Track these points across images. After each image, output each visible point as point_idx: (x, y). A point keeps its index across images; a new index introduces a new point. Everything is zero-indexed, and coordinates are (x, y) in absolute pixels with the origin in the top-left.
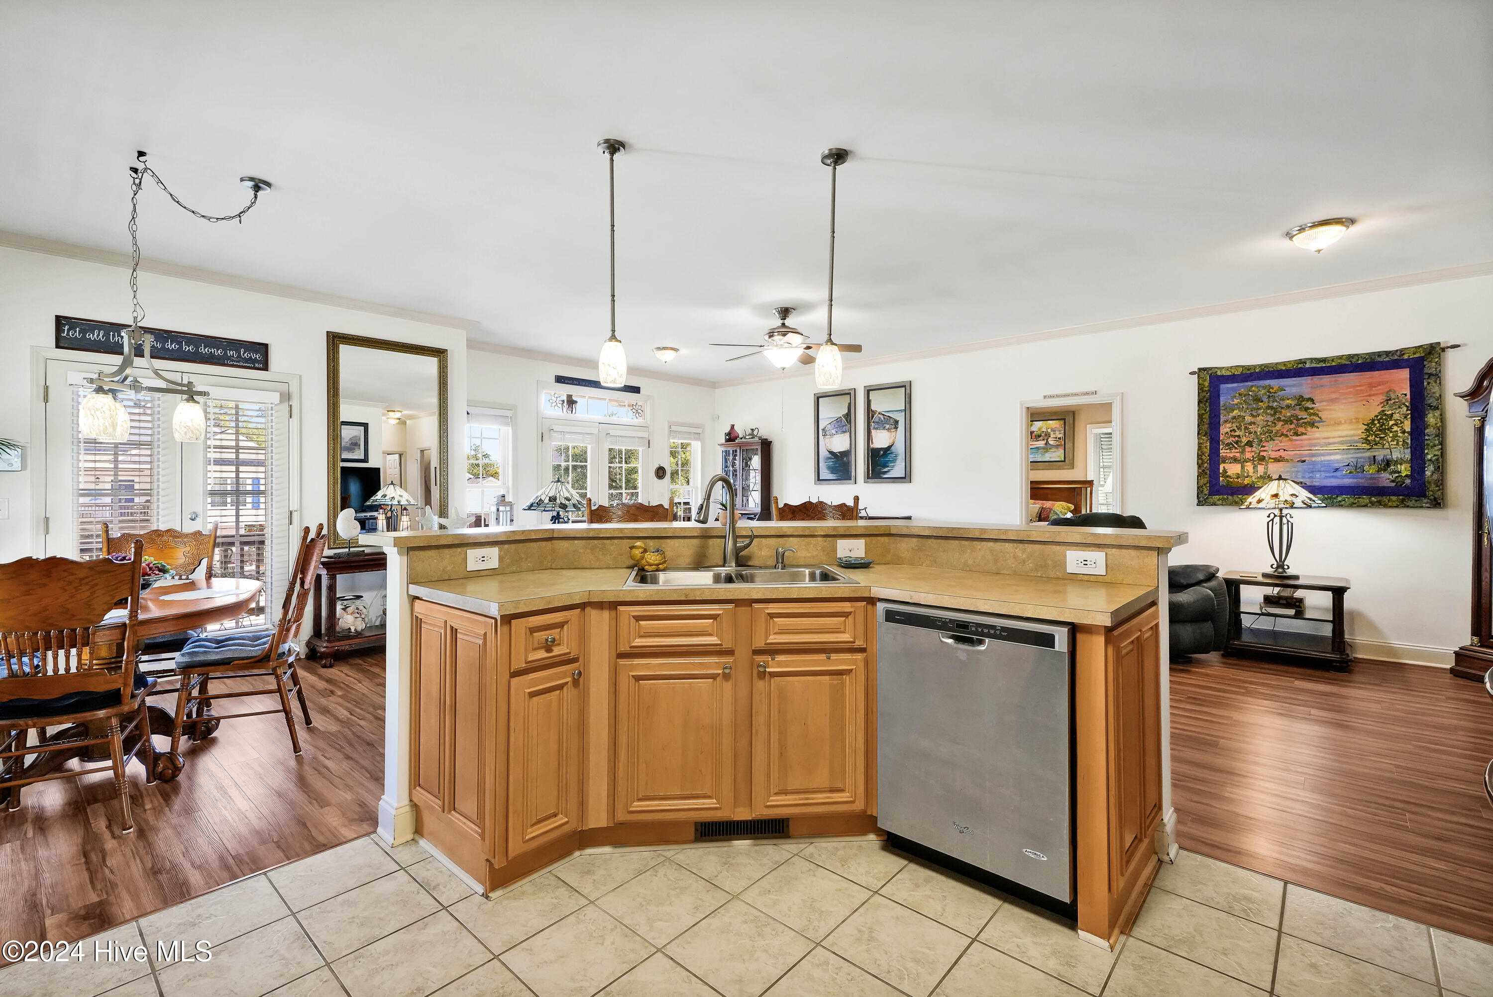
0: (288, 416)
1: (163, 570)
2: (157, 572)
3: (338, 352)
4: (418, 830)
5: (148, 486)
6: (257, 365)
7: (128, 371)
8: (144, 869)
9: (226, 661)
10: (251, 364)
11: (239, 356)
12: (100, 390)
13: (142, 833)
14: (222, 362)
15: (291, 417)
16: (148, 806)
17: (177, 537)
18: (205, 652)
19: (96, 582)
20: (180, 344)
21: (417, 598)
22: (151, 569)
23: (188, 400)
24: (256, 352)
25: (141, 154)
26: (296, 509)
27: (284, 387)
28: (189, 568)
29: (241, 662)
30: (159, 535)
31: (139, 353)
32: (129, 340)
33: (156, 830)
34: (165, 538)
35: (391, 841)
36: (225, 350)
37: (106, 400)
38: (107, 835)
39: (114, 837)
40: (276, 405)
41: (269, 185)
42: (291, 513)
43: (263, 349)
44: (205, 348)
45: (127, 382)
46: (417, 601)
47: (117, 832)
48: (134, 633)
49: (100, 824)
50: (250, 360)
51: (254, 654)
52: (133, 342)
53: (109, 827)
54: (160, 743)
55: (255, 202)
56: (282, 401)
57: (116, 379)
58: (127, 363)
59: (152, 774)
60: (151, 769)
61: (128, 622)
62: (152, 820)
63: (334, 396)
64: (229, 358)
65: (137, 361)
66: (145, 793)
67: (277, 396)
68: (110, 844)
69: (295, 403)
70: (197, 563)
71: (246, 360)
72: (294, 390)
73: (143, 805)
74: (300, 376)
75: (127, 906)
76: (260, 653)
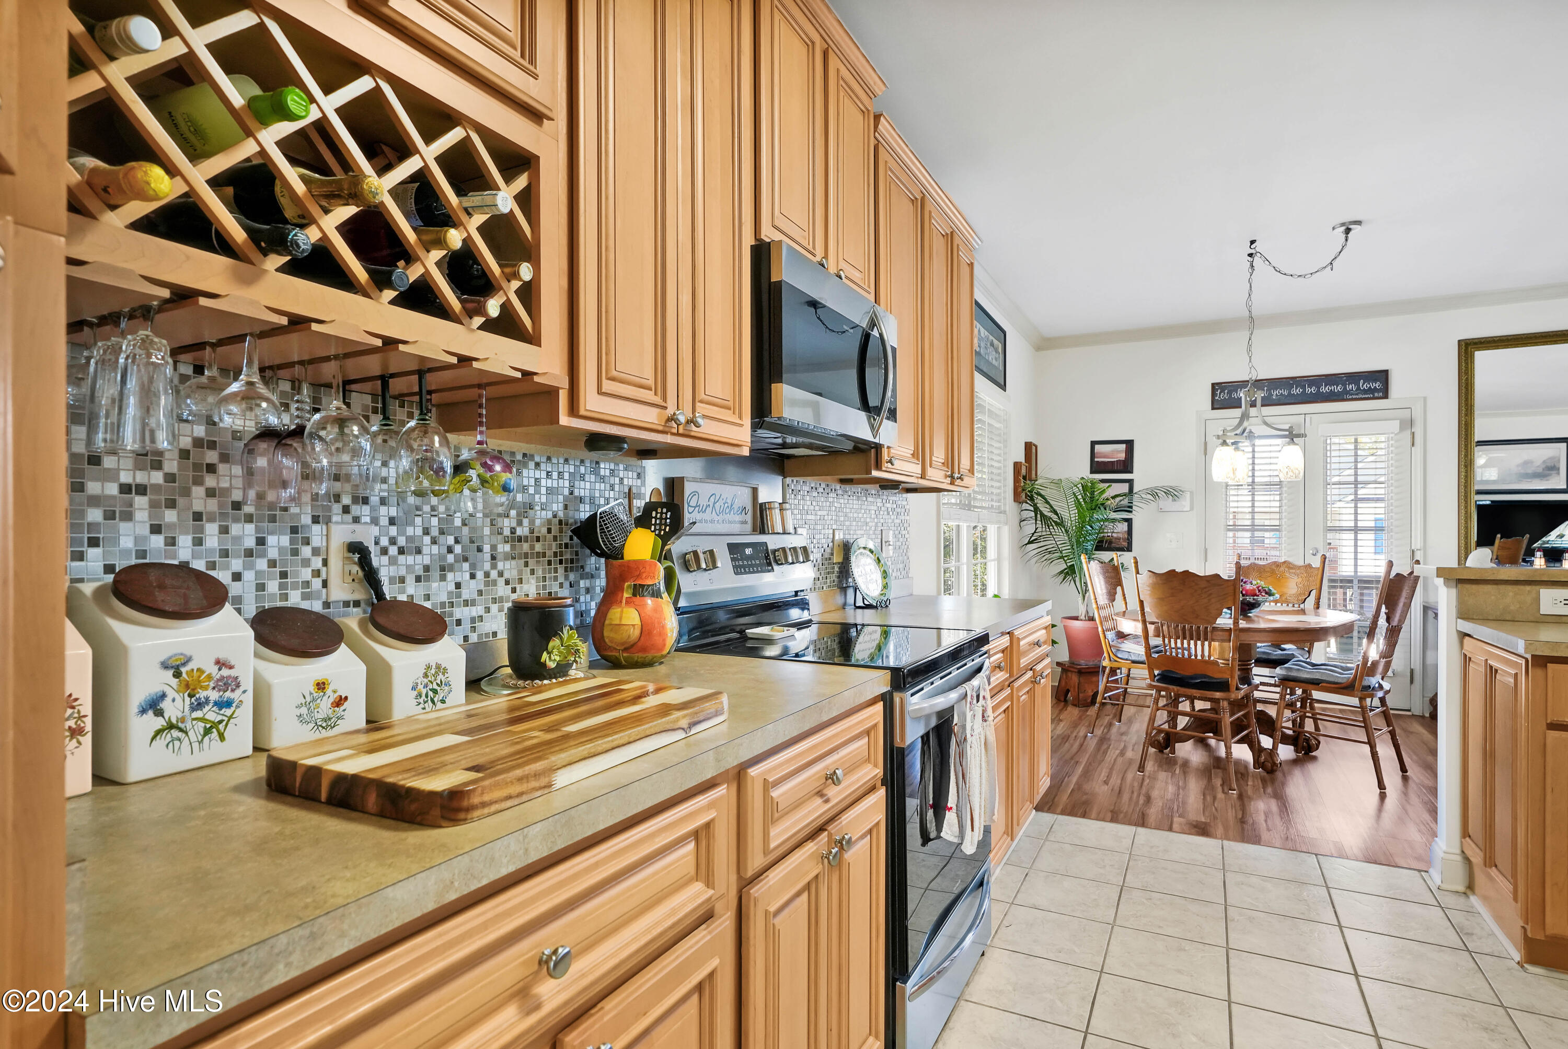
0: (1410, 444)
1: (1269, 593)
2: (1263, 594)
3: (1473, 362)
4: (1471, 887)
5: (1277, 523)
6: (1376, 395)
7: (1246, 424)
8: (1236, 817)
9: (1315, 682)
10: (1371, 394)
11: (1358, 389)
12: (1224, 443)
13: (1241, 796)
14: (1341, 398)
15: (1413, 445)
16: (1250, 783)
17: (1292, 568)
18: (1299, 670)
19: (1210, 592)
20: (1304, 387)
21: (1469, 635)
22: (1259, 591)
23: (1289, 444)
24: (1375, 381)
25: (1252, 242)
26: (1419, 548)
27: (1406, 414)
28: (1300, 598)
29: (1328, 685)
30: (1278, 566)
31: (1253, 405)
32: (1246, 398)
33: (1250, 799)
34: (1282, 569)
35: (1438, 882)
36: (1344, 385)
37: (1229, 450)
38: (1220, 789)
39: (1223, 792)
40: (1396, 434)
41: (1358, 223)
42: (1413, 551)
43: (1382, 377)
44: (1325, 387)
45: (1245, 434)
46: (1467, 638)
47: (1226, 790)
48: (1236, 636)
49: (1218, 782)
50: (1371, 390)
51: (1340, 681)
52: (1248, 399)
53: (1222, 785)
54: (1266, 742)
55: (1346, 245)
56: (1402, 428)
57: (1238, 432)
58: (1245, 417)
59: (1257, 763)
60: (1256, 758)
61: (1232, 627)
62: (1250, 792)
63: (1466, 415)
64: (1348, 393)
65: (1253, 411)
66: (1251, 774)
67: (1397, 424)
68: (1220, 795)
69: (1418, 430)
70: (1307, 593)
71: (1365, 392)
72: (1418, 414)
73: (1247, 781)
74: (1425, 399)
75: (1220, 831)
76: (1344, 681)
